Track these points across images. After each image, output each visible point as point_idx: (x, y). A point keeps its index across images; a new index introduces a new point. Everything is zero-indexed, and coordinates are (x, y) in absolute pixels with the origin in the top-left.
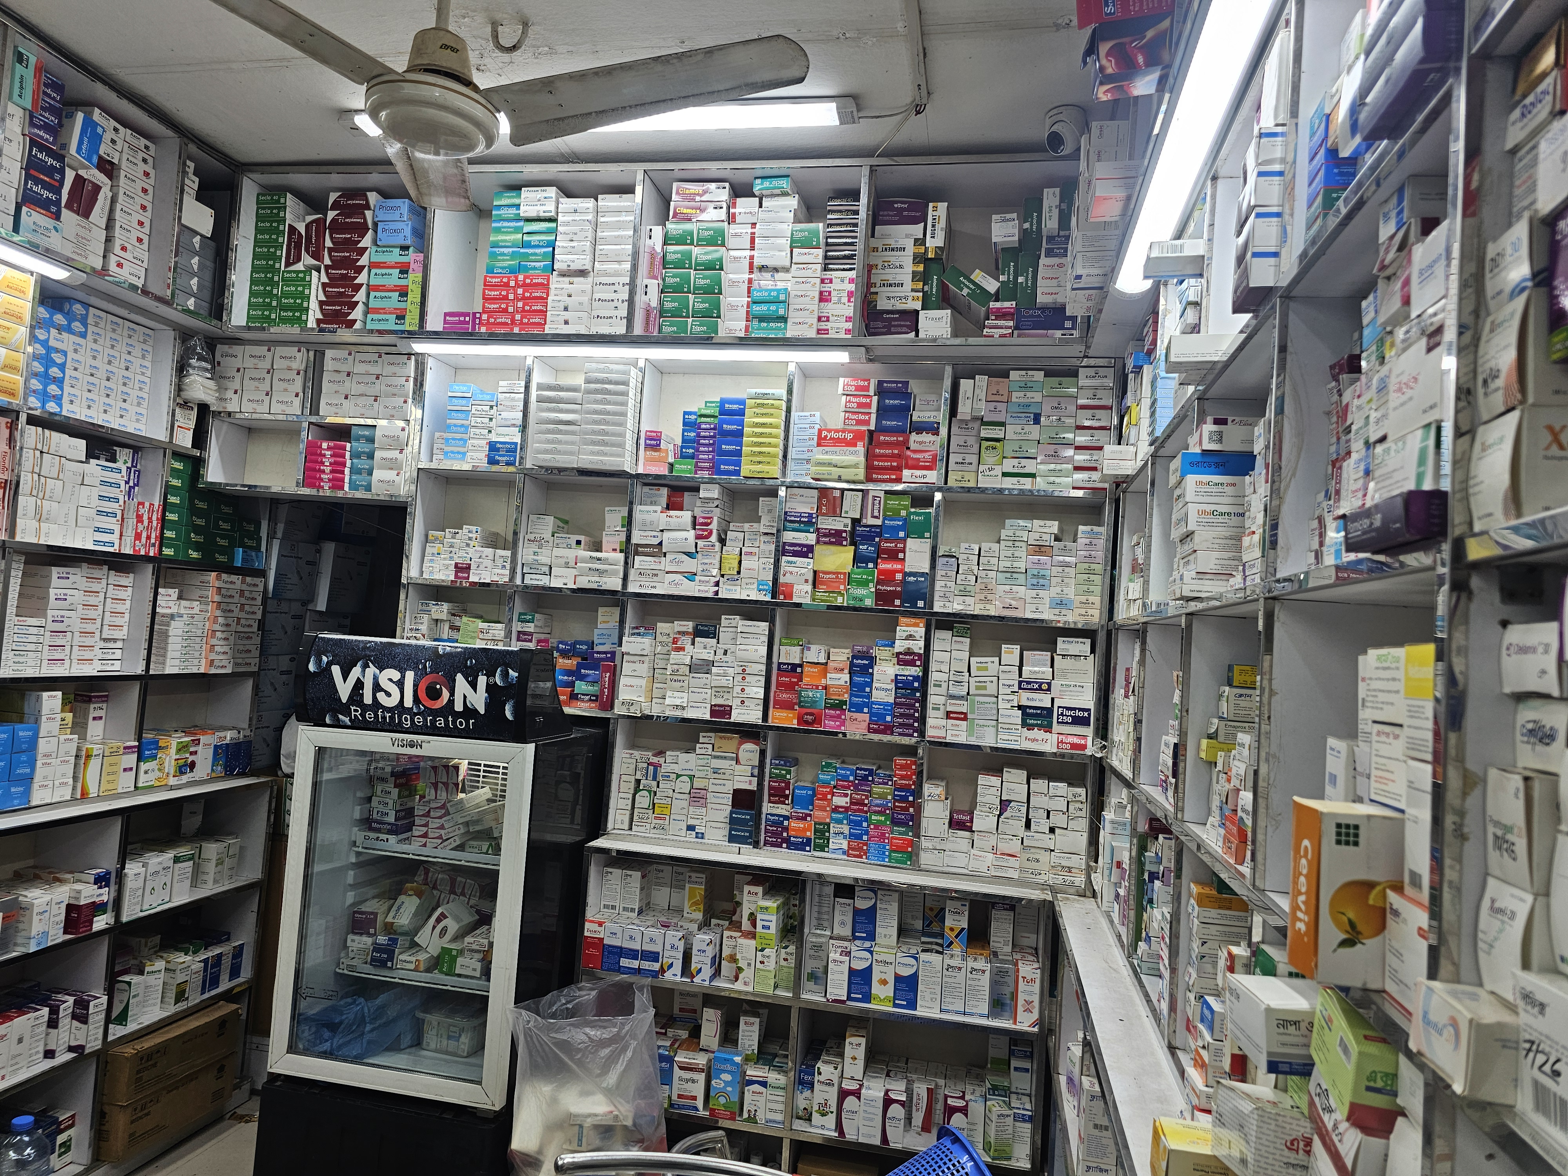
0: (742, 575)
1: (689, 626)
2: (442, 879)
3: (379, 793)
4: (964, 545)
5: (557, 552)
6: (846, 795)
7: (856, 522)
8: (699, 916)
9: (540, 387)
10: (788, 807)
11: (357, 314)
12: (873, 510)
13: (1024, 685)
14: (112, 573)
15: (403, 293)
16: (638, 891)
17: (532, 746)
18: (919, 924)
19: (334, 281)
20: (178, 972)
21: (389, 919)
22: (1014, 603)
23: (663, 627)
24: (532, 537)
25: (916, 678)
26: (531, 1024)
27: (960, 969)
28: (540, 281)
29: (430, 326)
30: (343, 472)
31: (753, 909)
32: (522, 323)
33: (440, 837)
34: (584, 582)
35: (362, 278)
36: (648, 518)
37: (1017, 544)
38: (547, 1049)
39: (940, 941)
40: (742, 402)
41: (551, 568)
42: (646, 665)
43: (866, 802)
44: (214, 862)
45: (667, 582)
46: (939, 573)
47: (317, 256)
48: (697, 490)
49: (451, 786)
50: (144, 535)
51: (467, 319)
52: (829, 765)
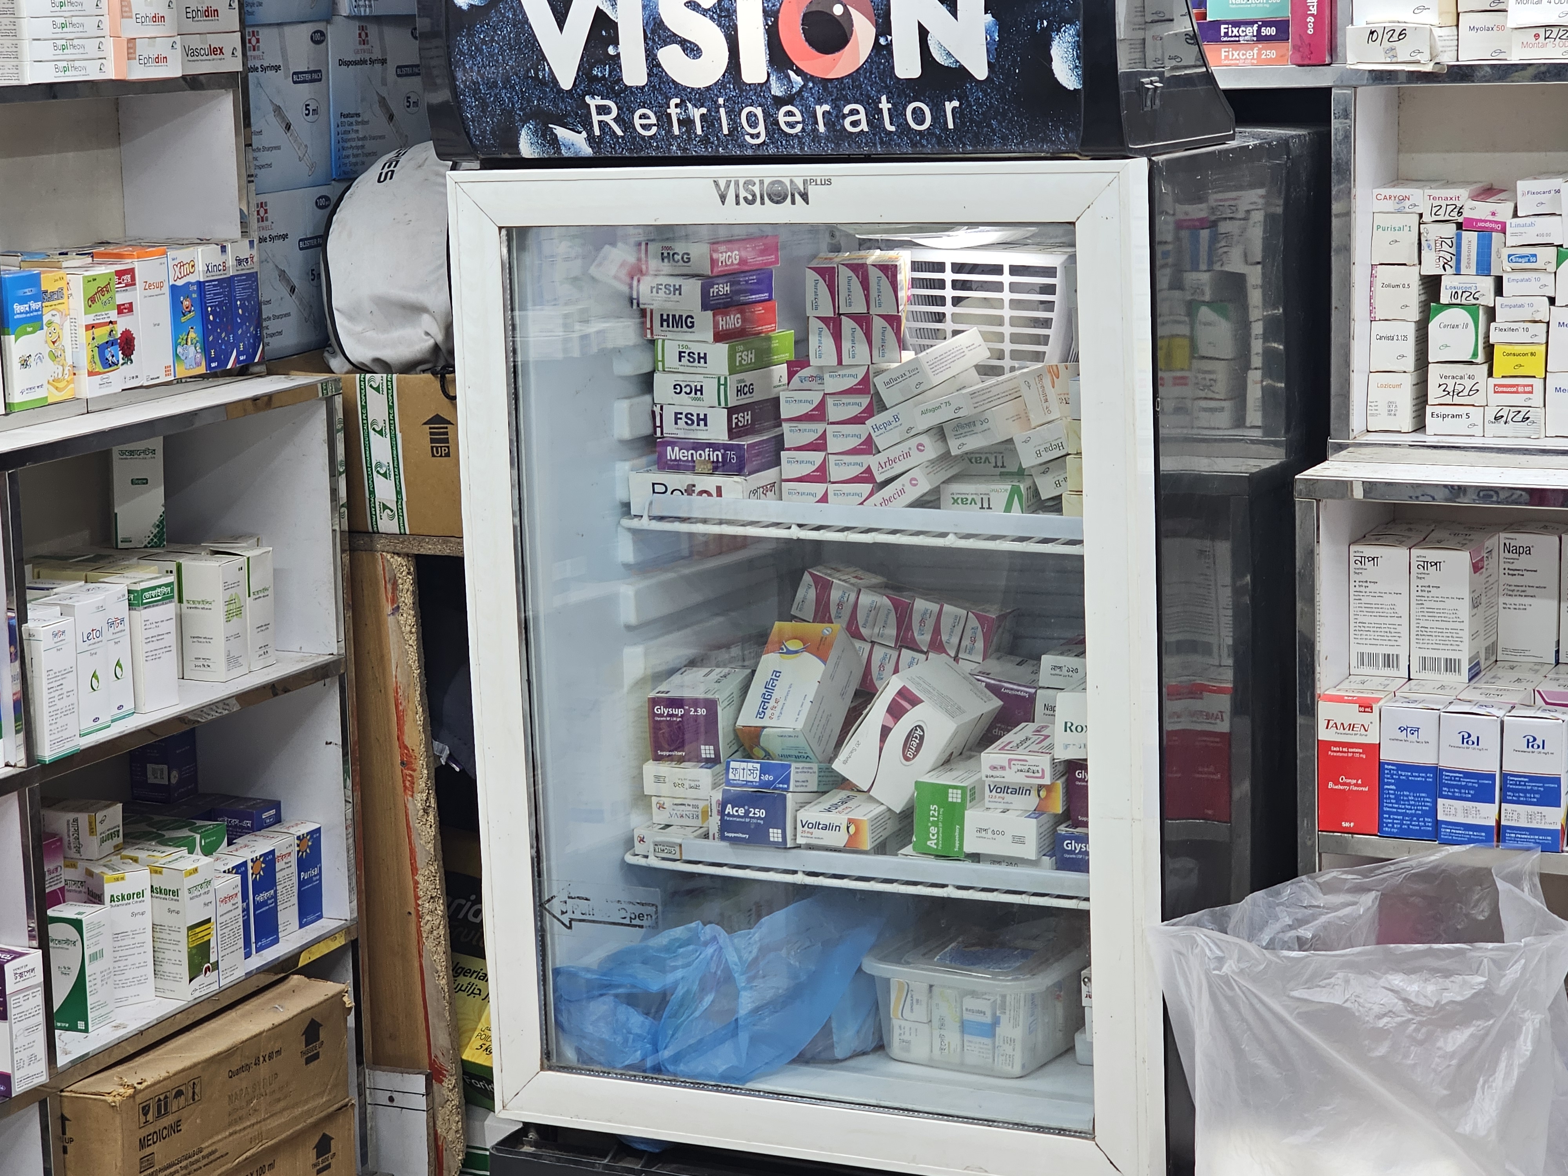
2: (874, 609)
3: (671, 360)
16: (1464, 608)
17: (1139, 167)
20: (184, 895)
21: (747, 718)
26: (1229, 967)
33: (866, 477)
38: (1282, 1032)
44: (219, 610)
49: (878, 324)
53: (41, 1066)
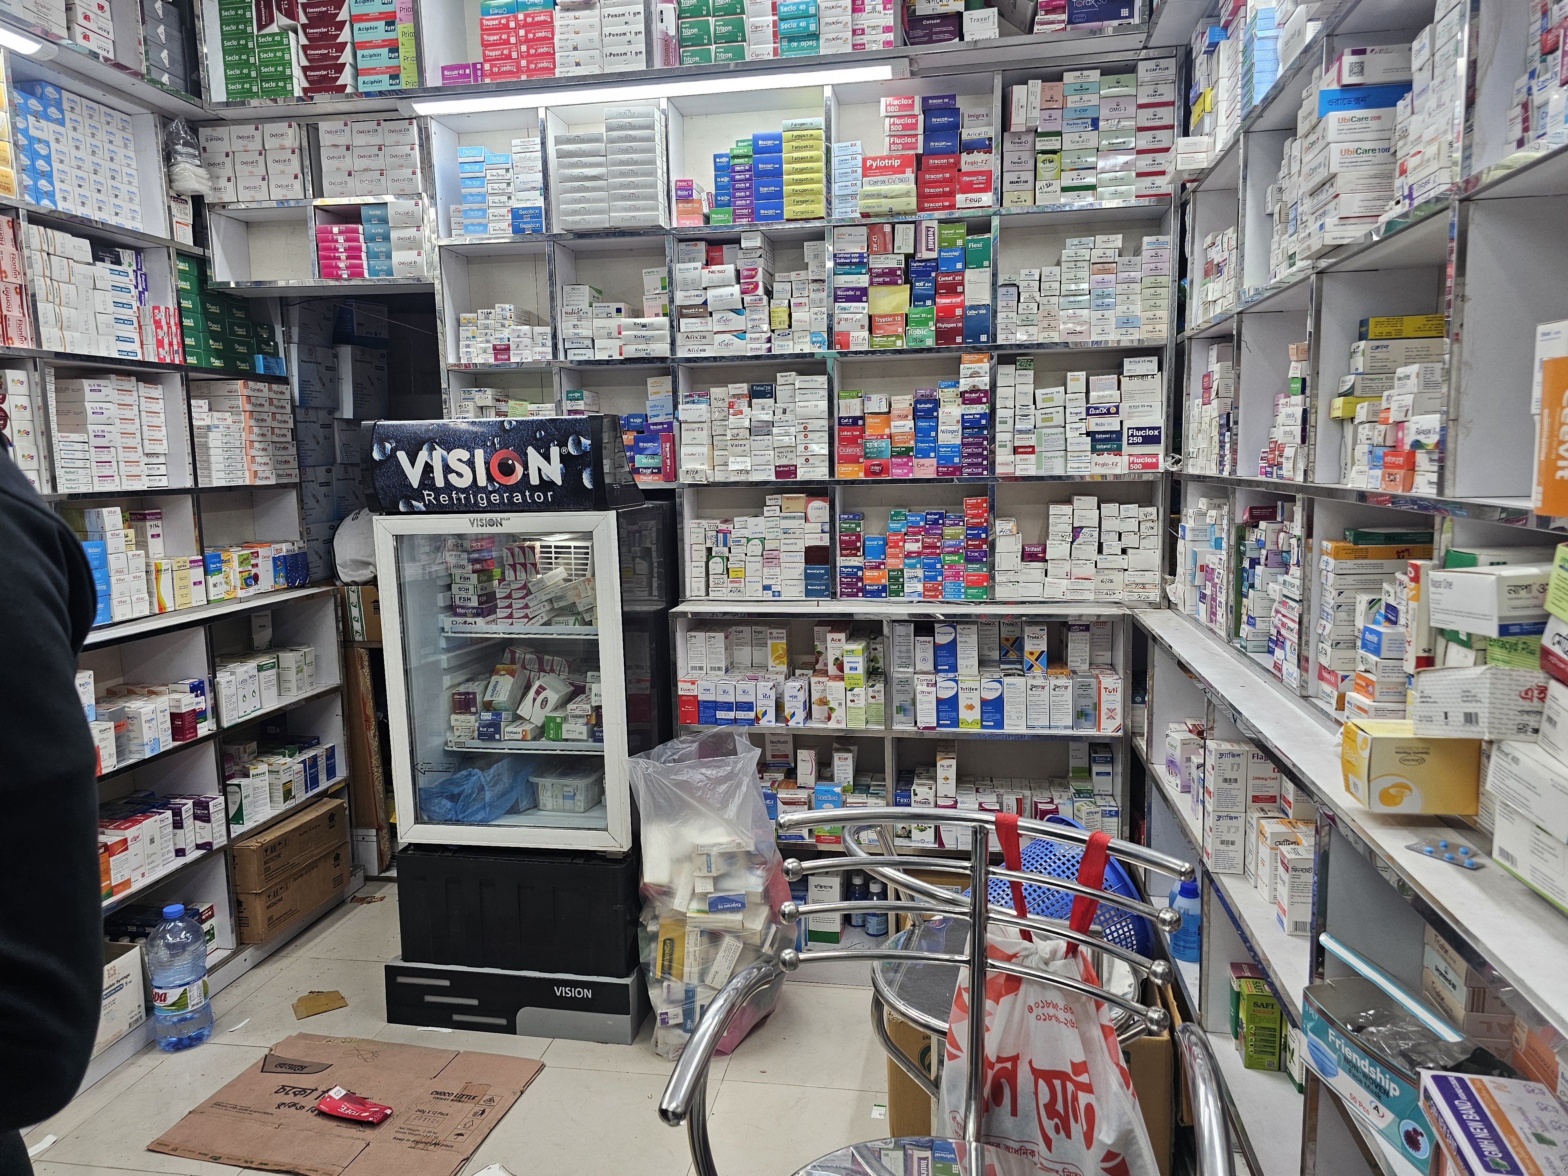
0: (793, 328)
1: (744, 388)
2: (530, 659)
3: (458, 580)
4: (1024, 272)
5: (598, 323)
6: (917, 541)
7: (909, 258)
8: (784, 668)
9: (558, 141)
10: (861, 559)
11: (346, 78)
12: (927, 242)
13: (1092, 411)
14: (141, 384)
15: (394, 48)
16: (723, 651)
17: (613, 513)
18: (995, 655)
19: (314, 42)
20: (281, 772)
21: (487, 698)
22: (1078, 329)
23: (716, 392)
24: (569, 309)
25: (983, 416)
26: (650, 770)
27: (1043, 687)
28: (542, 18)
29: (430, 83)
30: (360, 258)
31: (838, 655)
32: (528, 70)
33: (526, 616)
34: (630, 351)
35: (345, 36)
36: (692, 275)
37: (1079, 264)
38: (667, 790)
39: (1019, 667)
40: (779, 137)
41: (593, 341)
42: (705, 432)
43: (939, 544)
44: (294, 670)
45: (716, 343)
46: (1000, 304)
47: (291, 14)
48: (738, 241)
49: (529, 566)
50: (166, 341)
51: (468, 71)
52: (897, 514)
53: (225, 838)
